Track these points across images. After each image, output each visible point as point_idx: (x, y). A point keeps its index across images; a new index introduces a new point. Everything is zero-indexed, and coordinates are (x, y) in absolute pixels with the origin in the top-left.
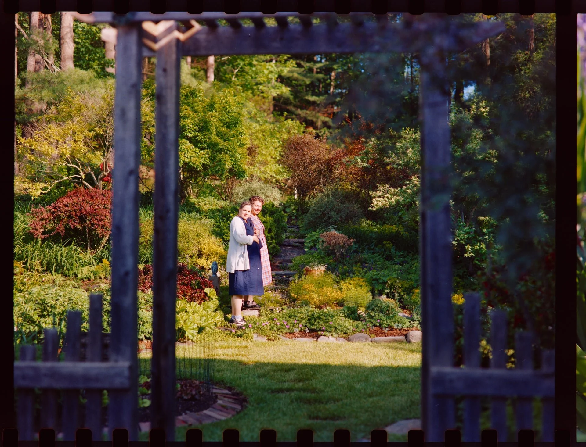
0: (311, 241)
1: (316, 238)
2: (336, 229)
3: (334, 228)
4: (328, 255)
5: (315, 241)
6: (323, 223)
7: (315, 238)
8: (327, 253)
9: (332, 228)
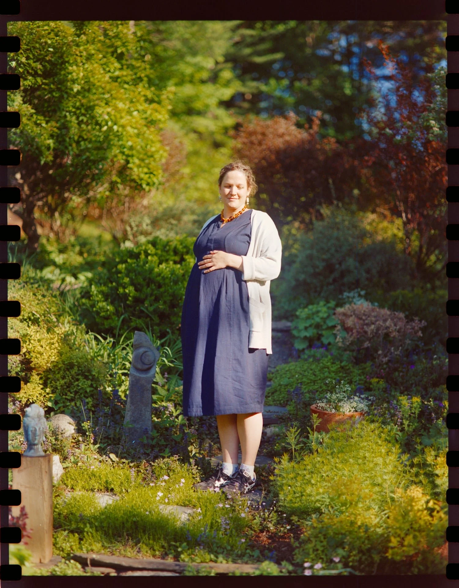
0: (310, 326)
1: (322, 318)
2: (367, 297)
3: (360, 295)
4: (357, 361)
5: (318, 326)
6: (329, 284)
7: (318, 320)
8: (355, 358)
9: (356, 295)
